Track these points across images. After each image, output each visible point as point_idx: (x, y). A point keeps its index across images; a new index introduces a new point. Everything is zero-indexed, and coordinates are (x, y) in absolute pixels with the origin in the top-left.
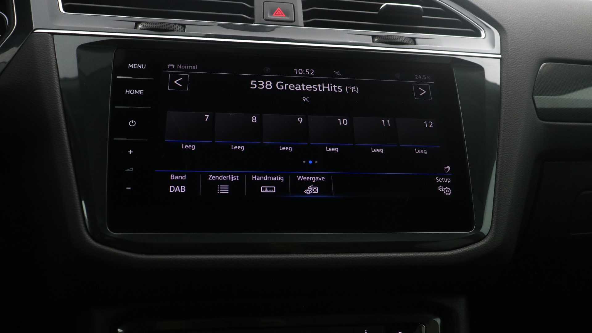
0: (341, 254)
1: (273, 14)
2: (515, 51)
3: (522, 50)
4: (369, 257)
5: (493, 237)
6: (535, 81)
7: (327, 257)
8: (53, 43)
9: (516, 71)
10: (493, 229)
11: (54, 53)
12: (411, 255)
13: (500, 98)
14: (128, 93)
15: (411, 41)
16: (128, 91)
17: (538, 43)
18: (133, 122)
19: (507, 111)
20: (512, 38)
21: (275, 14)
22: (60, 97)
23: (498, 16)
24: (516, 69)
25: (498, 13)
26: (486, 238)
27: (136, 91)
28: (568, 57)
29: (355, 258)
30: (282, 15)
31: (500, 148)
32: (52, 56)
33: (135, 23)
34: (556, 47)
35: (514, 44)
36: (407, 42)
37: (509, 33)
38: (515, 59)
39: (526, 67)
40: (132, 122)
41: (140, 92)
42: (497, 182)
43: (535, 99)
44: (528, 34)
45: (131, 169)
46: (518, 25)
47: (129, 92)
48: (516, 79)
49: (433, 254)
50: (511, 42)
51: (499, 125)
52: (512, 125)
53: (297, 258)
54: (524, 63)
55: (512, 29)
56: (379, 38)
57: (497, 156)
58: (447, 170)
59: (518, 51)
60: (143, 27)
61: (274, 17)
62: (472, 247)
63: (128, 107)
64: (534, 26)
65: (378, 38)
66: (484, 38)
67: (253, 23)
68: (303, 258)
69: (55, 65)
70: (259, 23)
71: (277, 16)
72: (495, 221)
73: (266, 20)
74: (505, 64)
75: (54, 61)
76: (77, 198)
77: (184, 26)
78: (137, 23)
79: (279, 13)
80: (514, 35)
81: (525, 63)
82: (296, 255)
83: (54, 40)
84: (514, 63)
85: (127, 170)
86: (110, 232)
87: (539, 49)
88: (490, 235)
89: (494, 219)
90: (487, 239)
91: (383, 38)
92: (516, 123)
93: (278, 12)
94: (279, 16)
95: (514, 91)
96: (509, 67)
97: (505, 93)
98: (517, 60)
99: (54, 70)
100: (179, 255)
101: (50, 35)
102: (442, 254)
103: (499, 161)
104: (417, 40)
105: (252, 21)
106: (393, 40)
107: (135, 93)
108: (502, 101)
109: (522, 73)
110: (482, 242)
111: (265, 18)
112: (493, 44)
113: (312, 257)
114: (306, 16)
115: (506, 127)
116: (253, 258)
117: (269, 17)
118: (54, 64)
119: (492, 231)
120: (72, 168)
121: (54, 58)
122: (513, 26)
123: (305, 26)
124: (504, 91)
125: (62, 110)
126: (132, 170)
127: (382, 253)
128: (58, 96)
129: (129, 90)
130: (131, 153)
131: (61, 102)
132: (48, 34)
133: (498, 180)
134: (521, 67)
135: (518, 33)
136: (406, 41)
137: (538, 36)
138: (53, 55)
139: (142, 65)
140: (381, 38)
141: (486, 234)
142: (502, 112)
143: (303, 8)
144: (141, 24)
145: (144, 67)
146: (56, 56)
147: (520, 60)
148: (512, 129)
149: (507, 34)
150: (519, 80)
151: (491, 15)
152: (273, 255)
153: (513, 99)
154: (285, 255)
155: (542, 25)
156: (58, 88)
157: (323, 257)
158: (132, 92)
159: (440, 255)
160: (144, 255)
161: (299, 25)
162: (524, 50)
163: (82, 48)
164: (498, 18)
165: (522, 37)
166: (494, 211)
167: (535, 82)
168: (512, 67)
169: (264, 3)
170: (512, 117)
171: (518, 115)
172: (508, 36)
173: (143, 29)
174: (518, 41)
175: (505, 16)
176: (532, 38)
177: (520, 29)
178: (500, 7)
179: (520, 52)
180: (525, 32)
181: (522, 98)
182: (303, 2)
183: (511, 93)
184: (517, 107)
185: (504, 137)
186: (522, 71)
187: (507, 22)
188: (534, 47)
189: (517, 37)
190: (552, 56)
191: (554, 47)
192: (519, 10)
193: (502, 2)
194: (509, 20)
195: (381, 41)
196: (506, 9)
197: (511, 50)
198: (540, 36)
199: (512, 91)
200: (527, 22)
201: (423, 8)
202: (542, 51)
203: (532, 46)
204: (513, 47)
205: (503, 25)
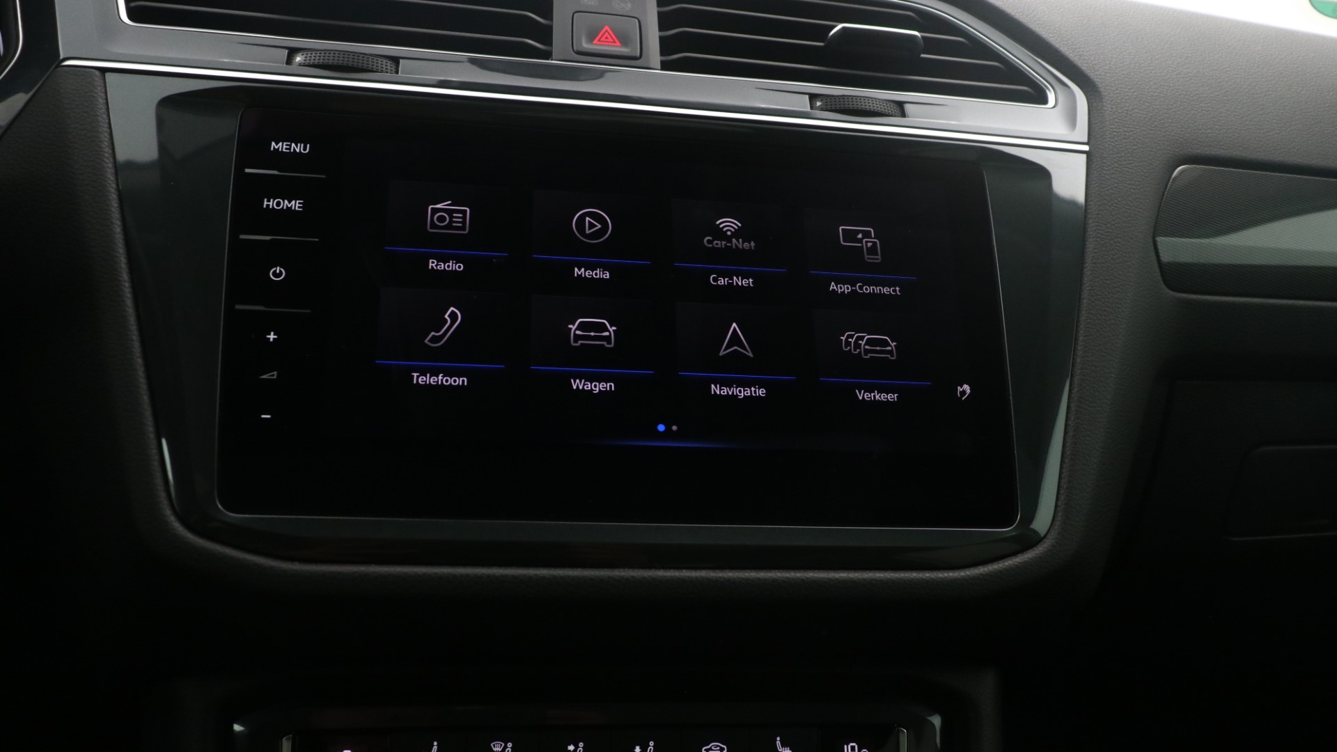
0: (728, 571)
1: (594, 39)
2: (1120, 138)
3: (1134, 136)
4: (787, 578)
5: (1057, 542)
6: (1161, 203)
7: (696, 577)
8: (103, 91)
9: (1119, 181)
10: (1058, 523)
11: (106, 113)
12: (879, 577)
13: (1084, 241)
14: (268, 205)
15: (895, 109)
16: (269, 201)
17: (1170, 121)
18: (278, 271)
19: (1096, 269)
20: (1115, 110)
21: (599, 41)
22: (117, 212)
23: (1084, 60)
24: (1121, 177)
25: (1085, 54)
26: (1042, 542)
27: (286, 202)
28: (1235, 153)
29: (759, 579)
30: (615, 42)
31: (1079, 348)
32: (100, 119)
33: (287, 51)
34: (1209, 131)
35: (1117, 122)
36: (886, 111)
37: (1107, 98)
38: (1119, 155)
39: (1143, 173)
40: (276, 271)
41: (296, 205)
42: (1070, 422)
43: (1159, 244)
44: (1149, 101)
45: (273, 375)
46: (1127, 79)
47: (272, 204)
48: (1119, 199)
49: (927, 575)
50: (1111, 118)
51: (1080, 298)
52: (1106, 299)
53: (633, 577)
54: (1137, 164)
55: (1114, 89)
56: (824, 101)
57: (1072, 366)
58: (963, 393)
59: (1125, 139)
60: (305, 60)
61: (595, 47)
62: (1010, 562)
63: (268, 238)
64: (1162, 84)
65: (822, 100)
66: (1054, 107)
67: (548, 59)
68: (644, 578)
69: (107, 140)
70: (563, 58)
71: (603, 45)
72: (1062, 507)
73: (579, 52)
74: (1096, 165)
75: (106, 131)
76: (152, 436)
77: (396, 60)
78: (293, 52)
79: (607, 38)
80: (1119, 101)
81: (1141, 164)
82: (631, 570)
83: (107, 84)
84: (1116, 165)
86: (223, 511)
87: (1173, 134)
89: (1060, 503)
90: (1045, 545)
91: (833, 100)
92: (1115, 296)
93: (605, 36)
94: (609, 46)
95: (1113, 225)
96: (1105, 172)
97: (1095, 228)
98: (1122, 157)
99: (105, 152)
100: (374, 565)
101: (97, 73)
102: (946, 575)
104: (907, 107)
105: (547, 55)
106: (855, 107)
107: (285, 208)
108: (1087, 246)
109: (1133, 187)
110: (1033, 552)
111: (575, 49)
112: (1072, 121)
113: (665, 577)
114: (667, 46)
115: (1093, 304)
116: (536, 575)
117: (586, 46)
118: (105, 137)
119: (1056, 528)
120: (142, 369)
121: (106, 125)
122: (1117, 82)
123: (662, 69)
124: (1092, 225)
125: (121, 241)
126: (275, 377)
127: (817, 571)
128: (113, 209)
129: (272, 200)
130: (274, 339)
131: (119, 223)
132: (92, 70)
133: (1072, 419)
134: (1132, 173)
135: (1127, 97)
136: (883, 110)
137: (1170, 107)
138: (103, 118)
139: (302, 145)
140: (829, 101)
141: (1042, 535)
142: (1086, 270)
143: (661, 29)
144: (300, 54)
145: (305, 149)
146: (109, 119)
147: (1130, 159)
148: (1106, 309)
149: (1104, 101)
150: (1123, 202)
151: (1069, 57)
152: (579, 569)
153: (1112, 242)
154: (606, 570)
155: (1180, 83)
156: (113, 190)
157: (689, 577)
158: (278, 204)
159: (941, 578)
160: (297, 563)
161: (652, 66)
162: (1140, 136)
163: (170, 104)
164: (1085, 65)
165: (1136, 107)
166: (1062, 484)
167: (1160, 207)
168: (1112, 173)
169: (575, 15)
170: (1108, 282)
171: (1120, 277)
172: (1105, 104)
173: (305, 65)
174: (1126, 117)
175: (1100, 61)
176: (1157, 111)
177: (1131, 88)
178: (1091, 40)
179: (1129, 140)
180: (1143, 98)
181: (1129, 242)
182: (661, 16)
183: (1107, 230)
184: (1118, 261)
185: (1089, 326)
186: (1133, 182)
187: (1103, 73)
188: (1160, 131)
189: (1125, 106)
190: (1199, 151)
191: (1203, 131)
192: (1131, 47)
193: (1096, 29)
194: (1109, 69)
195: (829, 107)
196: (1103, 45)
197: (1110, 136)
198: (1175, 106)
199: (1109, 225)
200: (1147, 74)
201: (922, 36)
202: (1177, 140)
203: (1157, 129)
204: (1116, 128)
205: (1096, 80)
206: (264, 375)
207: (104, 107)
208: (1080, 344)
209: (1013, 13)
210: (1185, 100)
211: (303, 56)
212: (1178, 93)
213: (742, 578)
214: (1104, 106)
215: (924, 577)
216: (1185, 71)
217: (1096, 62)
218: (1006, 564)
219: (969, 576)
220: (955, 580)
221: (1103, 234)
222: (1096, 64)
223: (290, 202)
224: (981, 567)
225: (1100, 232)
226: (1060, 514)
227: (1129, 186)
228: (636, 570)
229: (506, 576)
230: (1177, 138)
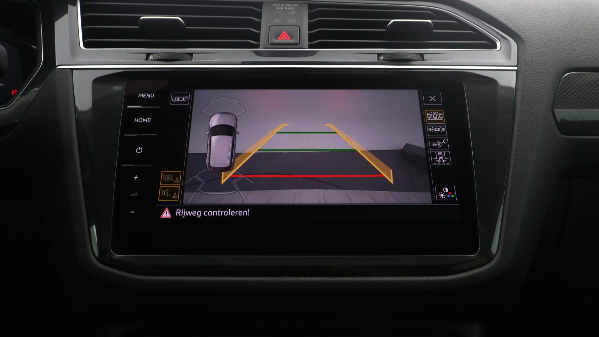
0: (334, 277)
1: (279, 37)
2: (533, 62)
3: (541, 60)
4: (362, 280)
5: (499, 262)
6: (556, 92)
7: (319, 280)
8: (72, 78)
9: (533, 83)
11: (72, 87)
13: (514, 112)
14: (136, 121)
15: (419, 57)
16: (137, 119)
17: (561, 52)
18: (139, 149)
19: (520, 127)
20: (531, 48)
21: (281, 38)
22: (75, 128)
23: (516, 26)
24: (533, 81)
25: (516, 23)
26: (491, 262)
28: (596, 65)
29: (349, 281)
30: (287, 38)
31: (511, 166)
33: (146, 55)
34: (582, 55)
35: (532, 55)
36: (414, 58)
37: (527, 43)
38: (533, 70)
39: (545, 78)
40: (138, 149)
41: (148, 120)
43: (555, 112)
44: (550, 43)
45: (136, 194)
46: (538, 33)
48: (533, 92)
49: (432, 278)
50: (529, 53)
51: (512, 141)
52: (525, 141)
53: (289, 281)
54: (542, 74)
55: (531, 38)
56: (385, 56)
59: (536, 62)
60: (153, 58)
61: (279, 41)
63: (135, 135)
64: (557, 34)
65: (383, 56)
66: (500, 49)
67: (258, 48)
68: (295, 281)
69: (72, 98)
70: (264, 47)
71: (283, 40)
72: (502, 244)
73: (271, 44)
74: (521, 76)
75: (72, 95)
76: (85, 222)
77: (191, 54)
78: (148, 55)
79: (284, 36)
80: (533, 44)
81: (544, 74)
83: (73, 75)
84: (531, 75)
85: (132, 195)
86: (114, 254)
87: (562, 58)
88: (496, 259)
89: (501, 242)
90: (493, 263)
91: (389, 55)
92: (530, 139)
93: (283, 36)
94: (285, 40)
95: (529, 105)
96: (525, 79)
97: (519, 107)
98: (534, 71)
100: (175, 276)
101: (69, 70)
102: (441, 278)
103: (510, 180)
104: (425, 56)
105: (258, 46)
106: (399, 58)
108: (516, 116)
109: (540, 85)
110: (486, 267)
111: (270, 42)
112: (509, 55)
114: (311, 37)
115: (518, 144)
117: (275, 41)
119: (499, 254)
120: (83, 194)
121: (72, 92)
122: (532, 35)
123: (309, 48)
124: (518, 105)
125: (76, 140)
128: (73, 127)
129: (138, 119)
130: (137, 178)
131: (75, 132)
132: (68, 70)
133: (507, 200)
134: (540, 79)
135: (538, 42)
136: (412, 58)
137: (561, 45)
139: (151, 94)
140: (386, 56)
141: (494, 255)
142: (515, 128)
143: (309, 30)
144: (151, 55)
145: (152, 96)
146: (73, 90)
147: (539, 72)
148: (525, 146)
149: (525, 45)
150: (535, 93)
151: (508, 25)
152: (265, 277)
153: (529, 113)
155: (567, 33)
156: (74, 119)
158: (141, 120)
159: (439, 280)
160: (143, 276)
161: (304, 47)
162: (544, 60)
163: (98, 81)
164: (516, 28)
165: (542, 46)
166: (502, 233)
167: (555, 94)
168: (529, 80)
169: (271, 28)
170: (526, 132)
171: (533, 130)
172: (526, 46)
173: (153, 60)
174: (536, 52)
175: (524, 26)
176: (554, 47)
177: (540, 38)
178: (519, 16)
179: (538, 63)
180: (546, 41)
181: (538, 112)
182: (310, 24)
183: (526, 108)
184: (532, 122)
185: (516, 155)
186: (540, 83)
187: (525, 31)
188: (555, 57)
189: (536, 46)
190: (577, 65)
191: (579, 55)
192: (541, 18)
193: (522, 11)
194: (528, 29)
195: (386, 59)
196: (525, 18)
197: (528, 62)
198: (563, 44)
199: (527, 105)
200: (549, 30)
201: (432, 22)
202: (565, 61)
203: (554, 56)
204: (531, 57)
205: (521, 35)
206: (132, 194)
207: (71, 85)
208: (512, 164)
209: (479, 7)
210: (569, 41)
211: (153, 56)
212: (565, 38)
213: (341, 281)
214: (525, 47)
215: (430, 279)
216: (570, 26)
217: (522, 26)
218: (473, 272)
219: (453, 278)
220: (446, 281)
221: (524, 110)
222: (521, 27)
223: (145, 119)
224: (459, 274)
225: (522, 109)
226: (501, 247)
227: (538, 85)
228: (291, 278)
229: (232, 281)
230: (564, 60)
